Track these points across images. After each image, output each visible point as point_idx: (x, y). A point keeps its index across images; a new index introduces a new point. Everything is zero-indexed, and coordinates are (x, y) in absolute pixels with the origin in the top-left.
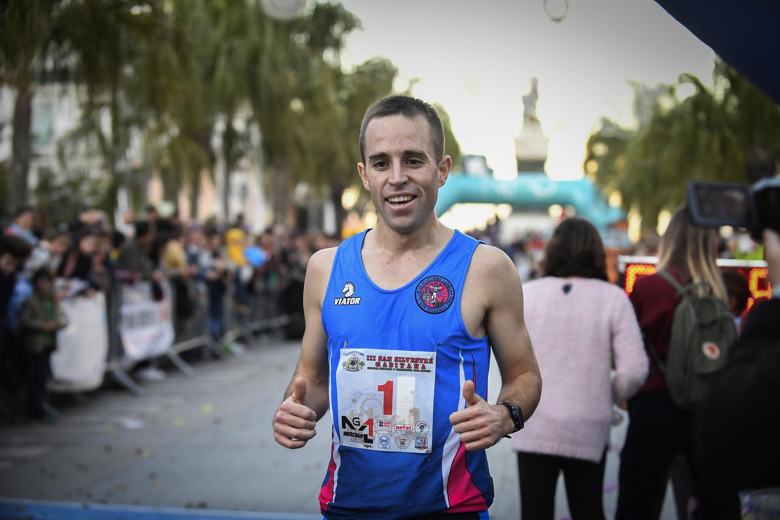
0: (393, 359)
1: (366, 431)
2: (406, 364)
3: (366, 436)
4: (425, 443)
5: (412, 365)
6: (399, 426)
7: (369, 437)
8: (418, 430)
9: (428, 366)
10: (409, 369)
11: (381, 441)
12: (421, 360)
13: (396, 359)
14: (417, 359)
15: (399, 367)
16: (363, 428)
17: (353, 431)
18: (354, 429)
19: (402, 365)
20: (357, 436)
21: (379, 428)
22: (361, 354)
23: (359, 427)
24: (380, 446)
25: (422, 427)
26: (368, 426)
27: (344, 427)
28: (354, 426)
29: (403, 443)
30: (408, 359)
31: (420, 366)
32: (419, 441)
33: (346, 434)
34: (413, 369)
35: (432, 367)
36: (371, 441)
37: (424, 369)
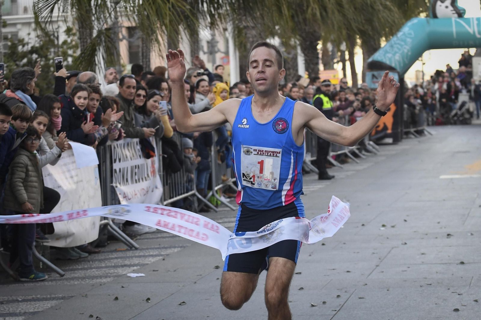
0: (264, 151)
1: (252, 180)
2: (269, 153)
3: (252, 182)
4: (275, 186)
5: (272, 154)
6: (265, 179)
7: (253, 182)
8: (273, 181)
9: (278, 155)
10: (270, 155)
11: (258, 184)
12: (276, 152)
13: (265, 151)
14: (274, 152)
15: (266, 154)
16: (251, 179)
17: (247, 179)
18: (247, 178)
19: (268, 154)
20: (248, 181)
21: (257, 179)
22: (251, 148)
23: (249, 178)
24: (258, 186)
25: (275, 180)
26: (253, 178)
27: (243, 177)
28: (247, 177)
29: (266, 186)
30: (270, 152)
31: (275, 154)
32: (273, 185)
33: (244, 180)
34: (272, 155)
35: (280, 155)
36: (254, 184)
37: (276, 156)
